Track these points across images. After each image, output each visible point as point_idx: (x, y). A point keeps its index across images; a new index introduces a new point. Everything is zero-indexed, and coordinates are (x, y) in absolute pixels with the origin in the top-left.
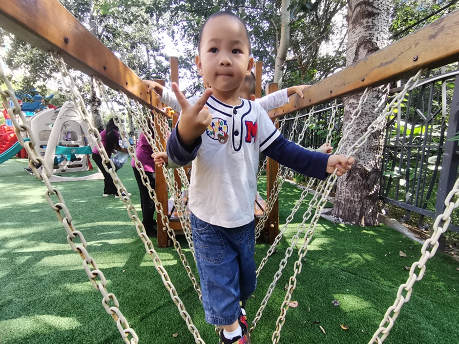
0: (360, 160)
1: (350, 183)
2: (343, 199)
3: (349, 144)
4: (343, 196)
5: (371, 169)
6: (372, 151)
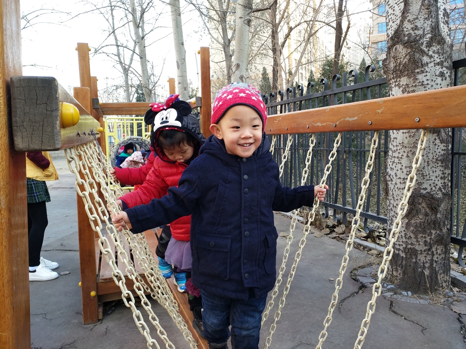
0: (424, 181)
1: (413, 221)
2: (401, 248)
3: (405, 155)
4: (401, 243)
5: (440, 195)
6: (440, 164)
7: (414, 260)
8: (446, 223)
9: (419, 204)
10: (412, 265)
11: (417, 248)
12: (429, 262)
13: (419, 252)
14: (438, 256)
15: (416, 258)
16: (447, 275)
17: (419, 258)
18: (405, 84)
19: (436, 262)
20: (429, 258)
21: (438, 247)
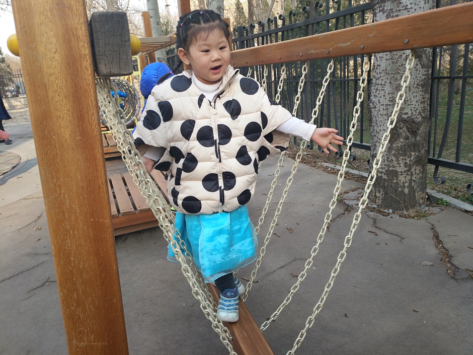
0: (405, 106)
5: (420, 119)
6: (421, 89)
7: (395, 181)
8: (425, 145)
9: (401, 128)
10: (393, 185)
11: (398, 169)
12: (408, 181)
13: (400, 173)
14: (416, 176)
15: (397, 178)
16: (423, 193)
17: (399, 179)
18: (388, 9)
19: (414, 181)
20: (408, 178)
21: (417, 168)
